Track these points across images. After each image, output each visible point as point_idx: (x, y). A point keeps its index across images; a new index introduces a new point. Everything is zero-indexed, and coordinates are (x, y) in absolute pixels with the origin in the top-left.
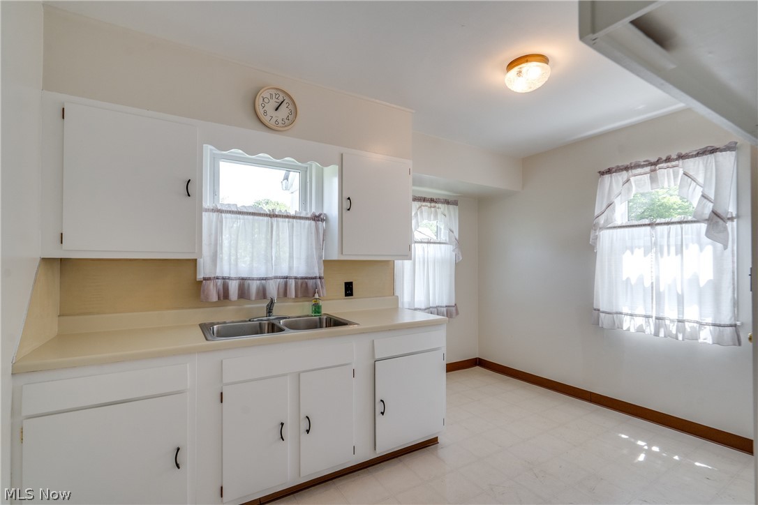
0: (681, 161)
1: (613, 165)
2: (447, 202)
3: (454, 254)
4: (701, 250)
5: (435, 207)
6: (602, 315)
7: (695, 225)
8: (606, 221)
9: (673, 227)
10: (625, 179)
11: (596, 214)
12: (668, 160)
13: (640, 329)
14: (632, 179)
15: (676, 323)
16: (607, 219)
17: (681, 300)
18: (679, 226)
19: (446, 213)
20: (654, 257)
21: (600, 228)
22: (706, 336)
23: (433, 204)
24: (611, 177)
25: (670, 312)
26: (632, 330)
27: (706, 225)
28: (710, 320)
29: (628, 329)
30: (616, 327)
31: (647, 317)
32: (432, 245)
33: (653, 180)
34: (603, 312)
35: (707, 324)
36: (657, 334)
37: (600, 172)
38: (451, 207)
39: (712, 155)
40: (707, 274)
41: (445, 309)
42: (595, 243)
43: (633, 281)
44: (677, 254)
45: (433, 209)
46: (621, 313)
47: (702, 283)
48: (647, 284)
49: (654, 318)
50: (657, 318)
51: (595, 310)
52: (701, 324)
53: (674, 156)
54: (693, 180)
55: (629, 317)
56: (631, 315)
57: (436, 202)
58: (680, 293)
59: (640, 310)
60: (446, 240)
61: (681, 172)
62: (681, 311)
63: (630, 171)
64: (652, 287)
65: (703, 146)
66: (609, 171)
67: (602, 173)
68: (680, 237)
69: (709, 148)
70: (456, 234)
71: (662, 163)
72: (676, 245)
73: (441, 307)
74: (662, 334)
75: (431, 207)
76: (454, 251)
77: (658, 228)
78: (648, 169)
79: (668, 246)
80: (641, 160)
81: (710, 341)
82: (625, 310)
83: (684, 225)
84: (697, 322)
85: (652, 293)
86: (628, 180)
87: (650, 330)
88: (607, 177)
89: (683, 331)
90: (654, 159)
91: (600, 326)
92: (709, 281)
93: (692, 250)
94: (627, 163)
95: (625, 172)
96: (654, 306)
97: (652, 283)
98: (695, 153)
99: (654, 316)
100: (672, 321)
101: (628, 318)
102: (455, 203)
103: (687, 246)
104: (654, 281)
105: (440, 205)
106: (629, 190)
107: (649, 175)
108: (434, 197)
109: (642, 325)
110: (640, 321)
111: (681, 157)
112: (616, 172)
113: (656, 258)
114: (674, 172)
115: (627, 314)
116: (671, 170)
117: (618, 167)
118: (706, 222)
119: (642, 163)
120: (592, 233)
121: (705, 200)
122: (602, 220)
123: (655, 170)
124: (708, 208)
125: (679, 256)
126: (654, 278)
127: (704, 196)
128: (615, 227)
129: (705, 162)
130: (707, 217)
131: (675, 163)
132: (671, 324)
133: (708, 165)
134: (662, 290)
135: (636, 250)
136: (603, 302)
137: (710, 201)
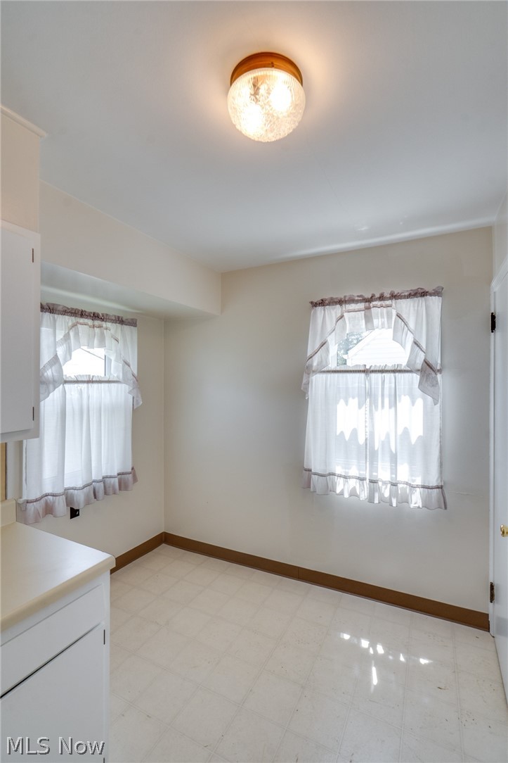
0: (394, 301)
1: (327, 296)
2: (120, 321)
3: (130, 397)
4: (413, 403)
5: (100, 327)
6: (314, 478)
7: (407, 375)
8: (320, 363)
9: (387, 375)
10: (339, 315)
11: (309, 354)
12: (382, 298)
13: (353, 493)
14: (345, 314)
15: (389, 485)
16: (322, 361)
17: (394, 459)
18: (392, 375)
19: (119, 337)
20: (368, 409)
21: (313, 371)
22: (416, 500)
23: (97, 323)
24: (324, 310)
25: (384, 474)
26: (346, 495)
27: (419, 377)
28: (419, 481)
29: (342, 493)
30: (329, 489)
31: (362, 479)
32: (95, 385)
33: (368, 319)
34: (315, 474)
35: (417, 486)
36: (371, 499)
37: (312, 303)
38: (126, 328)
39: (423, 298)
40: (417, 431)
41: (116, 480)
42: (307, 389)
43: (347, 437)
44: (390, 407)
45: (97, 330)
46: (334, 474)
47: (414, 439)
48: (361, 441)
49: (368, 481)
50: (371, 481)
51: (306, 470)
52: (412, 487)
53: (387, 295)
54: (406, 324)
55: (342, 479)
56: (345, 477)
57: (102, 320)
58: (394, 451)
59: (354, 471)
60: (118, 377)
61: (394, 313)
62: (394, 470)
63: (344, 305)
64: (366, 444)
65: (415, 288)
66: (322, 303)
67: (315, 305)
68: (393, 385)
69: (420, 291)
70: (134, 368)
71: (376, 300)
72: (390, 396)
73: (111, 477)
74: (376, 501)
75: (94, 326)
76: (130, 392)
77: (373, 375)
78: (362, 305)
79: (383, 395)
80: (355, 294)
81: (420, 504)
82: (339, 470)
83: (397, 374)
84: (407, 484)
85: (366, 451)
86: (342, 317)
87: (364, 495)
88: (319, 309)
89: (396, 495)
90: (368, 296)
91: (312, 489)
92: (420, 437)
93: (404, 401)
94: (341, 296)
95: (338, 306)
96: (368, 463)
97: (366, 439)
98: (406, 294)
99: (368, 478)
100: (384, 483)
101: (341, 481)
102: (132, 323)
103: (400, 396)
104: (368, 437)
105: (109, 325)
106: (344, 328)
107: (363, 312)
108: (100, 312)
109: (355, 487)
110: (353, 483)
111: (394, 296)
112: (329, 304)
113: (371, 410)
114: (388, 313)
115: (340, 476)
116: (385, 310)
117: (332, 298)
118: (419, 373)
119: (356, 298)
120: (304, 377)
121: (418, 348)
122: (315, 362)
123: (368, 308)
124: (421, 357)
125: (393, 409)
126: (368, 434)
127: (416, 343)
128: (329, 372)
129: (416, 305)
130: (419, 367)
131: (388, 302)
132: (384, 487)
133: (420, 308)
134: (376, 449)
135: (351, 400)
136: (315, 462)
137: (421, 350)
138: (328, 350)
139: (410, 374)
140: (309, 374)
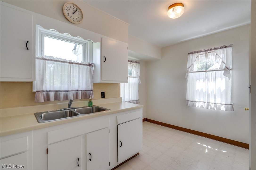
0: (215, 50)
1: (193, 51)
2: (136, 62)
3: (138, 81)
4: (222, 80)
5: (132, 64)
6: (189, 102)
7: (219, 72)
8: (191, 70)
9: (213, 72)
10: (197, 56)
11: (188, 67)
12: (211, 50)
13: (202, 107)
14: (199, 56)
15: (213, 104)
16: (191, 69)
17: (215, 97)
18: (215, 72)
19: (136, 66)
20: (206, 82)
21: (189, 72)
22: (223, 108)
23: (131, 63)
24: (192, 55)
25: (212, 101)
26: (199, 107)
27: (223, 72)
28: (224, 103)
29: (198, 107)
30: (194, 106)
31: (204, 102)
32: (131, 78)
33: (207, 56)
34: (190, 101)
35: (223, 104)
36: (207, 108)
37: (188, 53)
38: (137, 64)
39: (225, 48)
40: (223, 88)
41: (135, 101)
42: (187, 78)
43: (200, 90)
44: (214, 81)
45: (131, 65)
46: (195, 101)
47: (222, 90)
48: (204, 91)
49: (206, 103)
50: (208, 103)
51: (187, 100)
52: (221, 104)
53: (213, 48)
54: (219, 56)
55: (198, 102)
56: (199, 102)
57: (132, 62)
58: (215, 94)
59: (202, 100)
60: (135, 76)
61: (215, 54)
62: (215, 100)
63: (199, 53)
64: (206, 92)
65: (222, 45)
66: (192, 53)
67: (189, 54)
68: (215, 75)
69: (224, 46)
70: (139, 74)
71: (209, 50)
72: (214, 78)
73: (134, 101)
74: (209, 108)
75: (131, 64)
76: (138, 80)
77: (208, 72)
78: (204, 52)
79: (211, 78)
80: (202, 49)
81: (224, 110)
82: (197, 100)
83: (216, 71)
84: (220, 104)
85: (206, 94)
86: (198, 56)
87: (205, 107)
88: (191, 55)
89: (216, 107)
90: (206, 49)
91: (189, 106)
92: (224, 90)
93: (219, 79)
94: (198, 50)
95: (197, 53)
96: (206, 99)
97: (206, 91)
98: (219, 48)
99: (206, 102)
100: (212, 103)
101: (198, 103)
102: (139, 63)
103: (217, 78)
104: (206, 90)
105: (133, 63)
106: (199, 59)
107: (205, 55)
108: (132, 60)
109: (202, 105)
110: (202, 104)
111: (215, 49)
112: (194, 53)
113: (207, 82)
114: (213, 54)
115: (197, 102)
116: (212, 53)
117: (195, 51)
118: (224, 70)
119: (203, 51)
120: (186, 74)
121: (223, 63)
122: (189, 70)
123: (207, 53)
124: (224, 66)
125: (215, 82)
126: (206, 89)
127: (223, 62)
128: (194, 72)
129: (223, 51)
130: (224, 69)
131: (213, 51)
132: (212, 105)
133: (224, 52)
134: (209, 93)
135: (201, 80)
136: (189, 97)
137: (225, 64)
138: (193, 66)
139: (221, 71)
140: (187, 73)
